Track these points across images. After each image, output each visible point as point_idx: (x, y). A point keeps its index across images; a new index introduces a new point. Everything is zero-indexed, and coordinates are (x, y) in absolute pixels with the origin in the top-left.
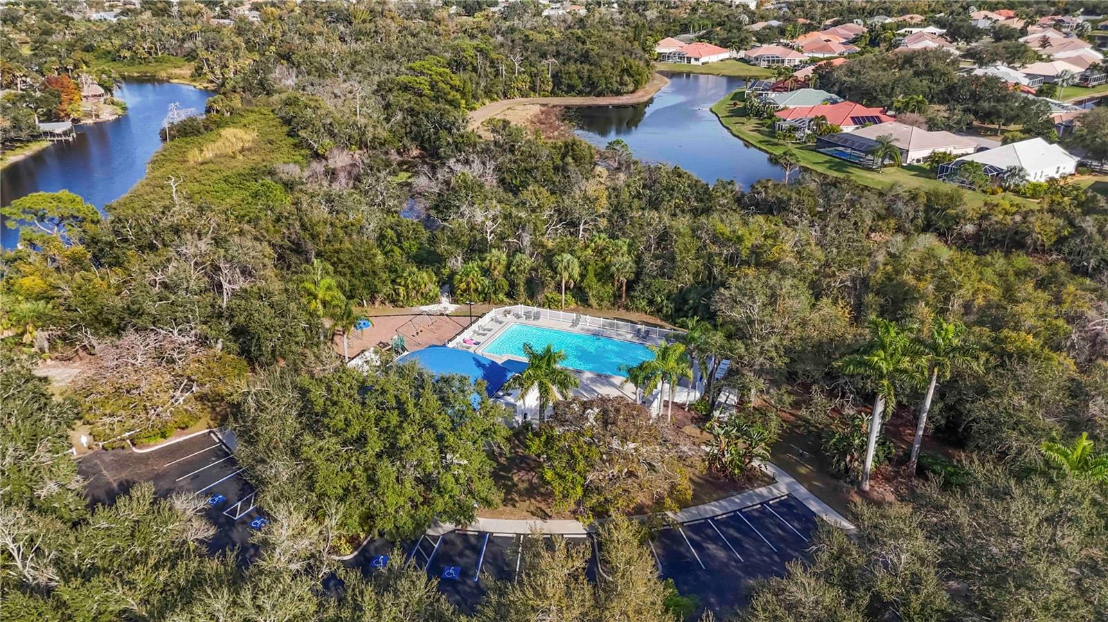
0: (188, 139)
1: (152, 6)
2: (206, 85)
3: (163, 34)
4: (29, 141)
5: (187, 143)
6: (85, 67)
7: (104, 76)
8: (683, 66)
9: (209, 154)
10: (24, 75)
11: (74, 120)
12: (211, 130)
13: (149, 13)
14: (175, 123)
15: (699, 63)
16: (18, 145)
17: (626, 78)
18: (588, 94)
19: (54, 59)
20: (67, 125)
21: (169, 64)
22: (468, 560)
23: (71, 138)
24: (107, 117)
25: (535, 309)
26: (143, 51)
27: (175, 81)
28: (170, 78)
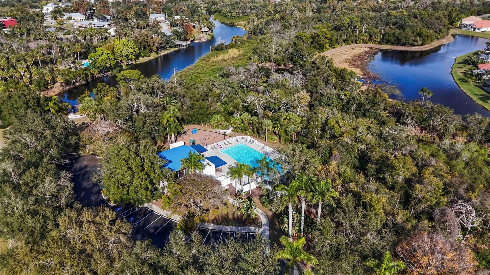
2: (247, 29)
5: (215, 53)
7: (209, 24)
8: (471, 32)
9: (219, 58)
12: (227, 49)
15: (480, 31)
17: (418, 38)
18: (397, 44)
20: (187, 43)
21: (241, 19)
22: (140, 217)
23: (185, 48)
24: (203, 40)
25: (253, 139)
26: (235, 14)
27: (238, 26)
28: (238, 25)
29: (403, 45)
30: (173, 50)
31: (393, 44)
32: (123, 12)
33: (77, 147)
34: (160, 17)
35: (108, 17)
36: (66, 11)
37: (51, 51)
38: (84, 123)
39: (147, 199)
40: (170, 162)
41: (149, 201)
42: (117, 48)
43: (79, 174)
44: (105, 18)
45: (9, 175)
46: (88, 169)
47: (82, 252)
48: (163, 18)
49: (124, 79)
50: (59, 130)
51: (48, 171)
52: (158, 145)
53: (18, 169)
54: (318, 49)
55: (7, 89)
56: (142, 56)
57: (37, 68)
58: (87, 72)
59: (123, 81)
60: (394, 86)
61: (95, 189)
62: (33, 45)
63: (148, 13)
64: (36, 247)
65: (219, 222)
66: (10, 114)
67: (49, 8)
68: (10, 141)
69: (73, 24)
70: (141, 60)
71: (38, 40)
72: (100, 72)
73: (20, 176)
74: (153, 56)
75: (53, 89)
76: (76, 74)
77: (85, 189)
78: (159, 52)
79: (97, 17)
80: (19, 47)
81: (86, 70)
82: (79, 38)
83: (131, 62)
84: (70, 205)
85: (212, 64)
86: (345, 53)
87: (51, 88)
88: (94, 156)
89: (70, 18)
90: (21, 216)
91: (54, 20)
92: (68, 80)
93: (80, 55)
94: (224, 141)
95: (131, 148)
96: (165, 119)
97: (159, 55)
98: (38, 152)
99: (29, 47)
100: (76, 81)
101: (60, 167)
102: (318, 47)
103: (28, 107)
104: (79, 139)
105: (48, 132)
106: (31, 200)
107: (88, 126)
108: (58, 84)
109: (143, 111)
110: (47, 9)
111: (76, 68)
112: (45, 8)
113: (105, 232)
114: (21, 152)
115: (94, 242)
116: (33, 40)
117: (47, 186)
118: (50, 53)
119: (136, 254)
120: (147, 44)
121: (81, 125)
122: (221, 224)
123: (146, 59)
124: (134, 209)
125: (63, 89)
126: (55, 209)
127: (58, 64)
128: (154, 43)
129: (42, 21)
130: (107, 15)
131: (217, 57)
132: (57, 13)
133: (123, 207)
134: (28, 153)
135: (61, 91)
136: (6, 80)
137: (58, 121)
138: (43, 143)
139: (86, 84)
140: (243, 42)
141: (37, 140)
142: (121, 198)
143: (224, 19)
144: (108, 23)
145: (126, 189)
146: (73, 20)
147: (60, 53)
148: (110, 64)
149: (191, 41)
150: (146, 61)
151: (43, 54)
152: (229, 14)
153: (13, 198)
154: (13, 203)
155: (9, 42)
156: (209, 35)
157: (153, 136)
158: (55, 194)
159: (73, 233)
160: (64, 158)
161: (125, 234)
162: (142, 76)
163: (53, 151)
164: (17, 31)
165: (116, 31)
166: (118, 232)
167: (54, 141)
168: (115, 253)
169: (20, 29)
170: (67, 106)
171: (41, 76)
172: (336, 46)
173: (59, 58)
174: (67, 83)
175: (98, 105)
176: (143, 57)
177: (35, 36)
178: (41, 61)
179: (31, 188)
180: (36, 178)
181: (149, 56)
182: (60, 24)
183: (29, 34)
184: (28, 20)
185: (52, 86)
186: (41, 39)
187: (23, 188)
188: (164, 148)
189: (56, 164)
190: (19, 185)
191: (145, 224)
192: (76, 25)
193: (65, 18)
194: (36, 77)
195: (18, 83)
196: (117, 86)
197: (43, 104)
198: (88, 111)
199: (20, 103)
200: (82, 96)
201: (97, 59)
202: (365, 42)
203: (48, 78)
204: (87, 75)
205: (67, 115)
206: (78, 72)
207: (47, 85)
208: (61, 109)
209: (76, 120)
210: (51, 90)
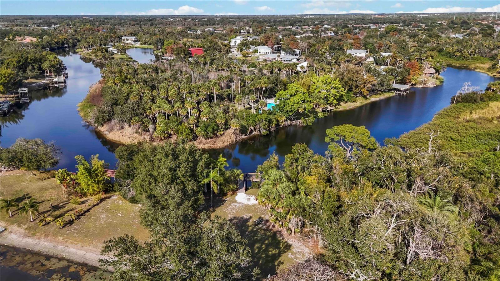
0: (467, 104)
1: (483, 32)
2: (495, 74)
3: (483, 45)
4: (386, 92)
5: (465, 107)
6: (430, 59)
7: (438, 64)
9: (475, 116)
10: (401, 60)
11: (412, 85)
12: (484, 101)
13: (481, 35)
14: (463, 94)
16: (380, 93)
19: (417, 53)
20: (407, 87)
21: (479, 61)
23: (405, 93)
24: (430, 85)
26: (466, 53)
27: (478, 70)
28: (475, 68)
30: (387, 95)
32: (315, 46)
34: (360, 53)
35: (297, 52)
36: (253, 44)
37: (230, 84)
38: (261, 220)
42: (314, 87)
44: (294, 51)
48: (364, 55)
55: (167, 130)
56: (344, 100)
57: (210, 106)
58: (271, 117)
59: (337, 145)
62: (213, 76)
63: (345, 48)
69: (258, 57)
70: (344, 106)
71: (219, 70)
72: (287, 119)
74: (359, 102)
75: (223, 138)
76: (257, 120)
78: (369, 97)
79: (285, 50)
80: (198, 77)
81: (270, 114)
82: (265, 71)
83: (330, 108)
87: (221, 135)
89: (256, 51)
91: (239, 53)
92: (245, 126)
93: (265, 92)
97: (368, 101)
99: (208, 78)
100: (254, 129)
108: (230, 131)
110: (235, 42)
111: (257, 110)
112: (233, 41)
116: (214, 70)
118: (229, 87)
120: (354, 83)
121: (255, 224)
123: (350, 106)
125: (236, 138)
127: (235, 102)
128: (364, 83)
129: (228, 51)
130: (295, 49)
132: (244, 45)
135: (232, 142)
136: (168, 116)
139: (267, 134)
144: (297, 57)
146: (259, 54)
147: (241, 87)
148: (305, 109)
150: (351, 108)
151: (221, 87)
155: (189, 70)
156: (436, 78)
164: (201, 60)
169: (205, 58)
170: (238, 175)
171: (212, 116)
173: (238, 94)
174: (243, 130)
176: (346, 102)
177: (218, 66)
178: (217, 95)
182: (245, 57)
183: (211, 64)
184: (214, 50)
185: (222, 132)
186: (223, 70)
192: (262, 58)
193: (251, 50)
194: (204, 118)
195: (181, 123)
196: (327, 153)
197: (202, 172)
198: (274, 203)
200: (266, 164)
201: (288, 99)
203: (220, 121)
204: (270, 121)
205: (235, 192)
206: (260, 117)
207: (217, 130)
208: (227, 181)
209: (247, 208)
210: (220, 139)
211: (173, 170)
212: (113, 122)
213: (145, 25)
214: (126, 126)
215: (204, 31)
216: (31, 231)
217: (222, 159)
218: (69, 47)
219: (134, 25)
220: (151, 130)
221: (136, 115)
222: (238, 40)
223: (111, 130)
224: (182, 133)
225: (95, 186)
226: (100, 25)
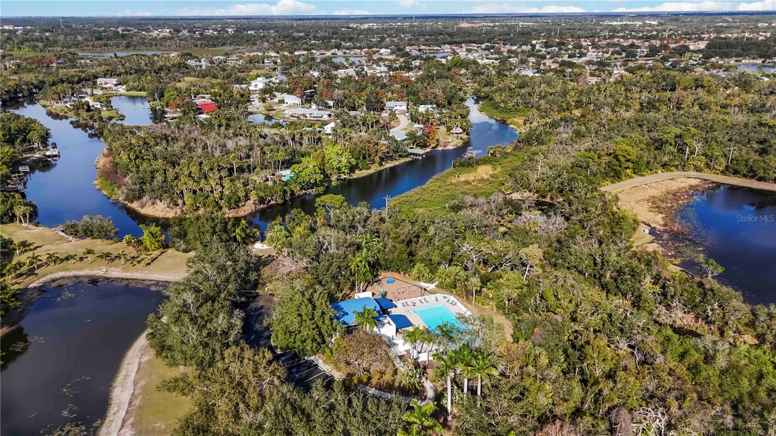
4: (401, 157)
6: (459, 117)
7: (464, 123)
9: (462, 179)
12: (479, 165)
13: (552, 73)
20: (426, 150)
22: (303, 369)
23: (420, 158)
24: (450, 147)
25: (456, 300)
26: (510, 105)
27: (511, 126)
28: (511, 124)
29: (761, 179)
30: (403, 160)
31: (744, 176)
33: (256, 284)
34: (400, 106)
35: (331, 103)
36: (278, 91)
37: (250, 153)
38: (270, 256)
39: (312, 350)
40: (347, 314)
41: (315, 354)
42: (328, 158)
43: (253, 315)
44: (327, 104)
45: (188, 306)
46: (263, 310)
47: (240, 384)
48: (404, 108)
49: (324, 206)
50: (241, 264)
51: (223, 307)
52: (343, 292)
53: (197, 301)
54: (612, 177)
55: (195, 204)
56: (359, 168)
57: (231, 180)
58: (285, 188)
59: (322, 208)
60: (701, 249)
61: (266, 334)
62: (230, 143)
63: (385, 99)
64: (204, 373)
65: (382, 388)
66: (196, 239)
67: (258, 83)
68: (192, 270)
69: (285, 110)
70: (358, 174)
71: (237, 135)
72: (301, 189)
73: (198, 308)
74: (374, 169)
75: (244, 208)
76: (273, 191)
77: (256, 332)
78: (384, 163)
79: (316, 102)
80: (215, 145)
81: (285, 185)
83: (343, 176)
84: (236, 343)
85: (449, 188)
86: (655, 185)
87: (242, 206)
88: (272, 297)
89: (282, 102)
90: (195, 346)
91: (261, 104)
92: (263, 197)
93: (282, 164)
94: (420, 298)
95: (306, 293)
96: (354, 263)
97: (382, 168)
98: (217, 286)
99: (225, 146)
100: (271, 199)
101: (235, 305)
102: (612, 174)
103: (214, 233)
104: (259, 275)
105: (229, 263)
106: (205, 332)
107: (274, 260)
108: (250, 202)
109: (331, 251)
110: (256, 85)
111: (274, 182)
112: (253, 83)
113: (261, 371)
114: (200, 284)
115: (251, 378)
116: (231, 135)
117: (220, 322)
118: (248, 157)
119: (282, 393)
120: (367, 152)
121: (266, 258)
122: (383, 390)
123: (365, 173)
124: (299, 360)
125: (256, 208)
126: (224, 344)
127: (255, 173)
128: (377, 152)
130: (330, 98)
131: (458, 177)
132: (268, 91)
133: (289, 356)
134: (208, 286)
135: (253, 210)
136: (195, 192)
137: (241, 254)
138: (223, 277)
139: (283, 203)
140: (505, 155)
141: (218, 273)
142: (287, 345)
143: (494, 111)
144: (329, 112)
145: (293, 337)
146: (285, 105)
147: (260, 158)
148: (316, 180)
149: (433, 148)
151: (240, 156)
152: (502, 105)
153: (190, 328)
154: (190, 333)
155: (204, 137)
156: (461, 138)
157: (337, 281)
158: (226, 330)
159: (235, 367)
160: (241, 295)
161: (279, 377)
162: (345, 204)
163: (231, 287)
164: (216, 122)
165: (334, 130)
166: (273, 373)
167: (233, 276)
168: (267, 393)
169: (219, 117)
170: (256, 232)
171: (233, 190)
172: (645, 173)
174: (262, 201)
175: (287, 237)
176: (361, 170)
177: (235, 130)
178: (237, 167)
179: (206, 322)
180: (211, 312)
181: (369, 168)
182: (269, 110)
183: (228, 126)
184: (230, 105)
185: (243, 203)
186: (241, 135)
187: (199, 320)
188: (349, 298)
189: (232, 301)
190: (196, 317)
191: (307, 377)
192: (288, 113)
193: (276, 100)
194: (227, 193)
195: (207, 197)
196: (315, 214)
197: (230, 229)
198: (275, 243)
199: (207, 227)
200: (273, 223)
201: (301, 172)
202: (698, 169)
203: (241, 194)
204: (285, 192)
205: (253, 243)
206: (275, 188)
207: (238, 202)
208: (248, 236)
209: (261, 250)
210: (241, 209)
211: (214, 228)
212: (145, 199)
213: (117, 47)
214: (158, 201)
215: (212, 62)
216: (125, 269)
217: (243, 222)
218: (24, 96)
219: (100, 47)
220: (181, 205)
221: (165, 192)
222: (259, 84)
223: (143, 207)
224: (209, 206)
225: (157, 244)
226: (45, 47)
